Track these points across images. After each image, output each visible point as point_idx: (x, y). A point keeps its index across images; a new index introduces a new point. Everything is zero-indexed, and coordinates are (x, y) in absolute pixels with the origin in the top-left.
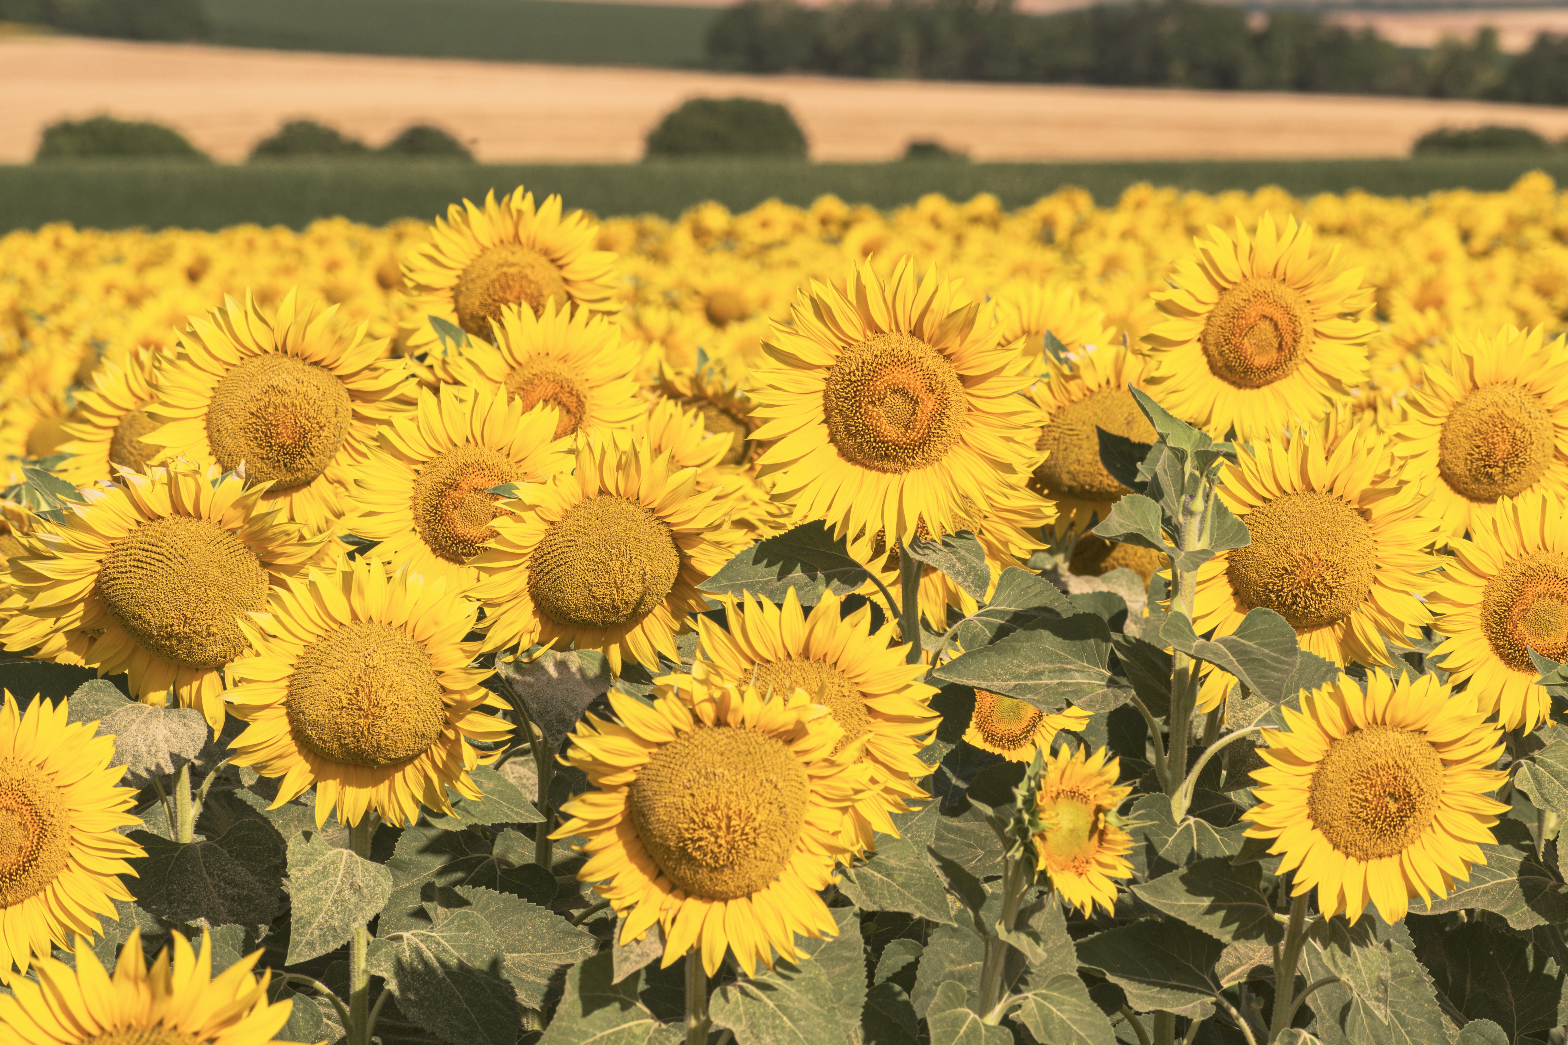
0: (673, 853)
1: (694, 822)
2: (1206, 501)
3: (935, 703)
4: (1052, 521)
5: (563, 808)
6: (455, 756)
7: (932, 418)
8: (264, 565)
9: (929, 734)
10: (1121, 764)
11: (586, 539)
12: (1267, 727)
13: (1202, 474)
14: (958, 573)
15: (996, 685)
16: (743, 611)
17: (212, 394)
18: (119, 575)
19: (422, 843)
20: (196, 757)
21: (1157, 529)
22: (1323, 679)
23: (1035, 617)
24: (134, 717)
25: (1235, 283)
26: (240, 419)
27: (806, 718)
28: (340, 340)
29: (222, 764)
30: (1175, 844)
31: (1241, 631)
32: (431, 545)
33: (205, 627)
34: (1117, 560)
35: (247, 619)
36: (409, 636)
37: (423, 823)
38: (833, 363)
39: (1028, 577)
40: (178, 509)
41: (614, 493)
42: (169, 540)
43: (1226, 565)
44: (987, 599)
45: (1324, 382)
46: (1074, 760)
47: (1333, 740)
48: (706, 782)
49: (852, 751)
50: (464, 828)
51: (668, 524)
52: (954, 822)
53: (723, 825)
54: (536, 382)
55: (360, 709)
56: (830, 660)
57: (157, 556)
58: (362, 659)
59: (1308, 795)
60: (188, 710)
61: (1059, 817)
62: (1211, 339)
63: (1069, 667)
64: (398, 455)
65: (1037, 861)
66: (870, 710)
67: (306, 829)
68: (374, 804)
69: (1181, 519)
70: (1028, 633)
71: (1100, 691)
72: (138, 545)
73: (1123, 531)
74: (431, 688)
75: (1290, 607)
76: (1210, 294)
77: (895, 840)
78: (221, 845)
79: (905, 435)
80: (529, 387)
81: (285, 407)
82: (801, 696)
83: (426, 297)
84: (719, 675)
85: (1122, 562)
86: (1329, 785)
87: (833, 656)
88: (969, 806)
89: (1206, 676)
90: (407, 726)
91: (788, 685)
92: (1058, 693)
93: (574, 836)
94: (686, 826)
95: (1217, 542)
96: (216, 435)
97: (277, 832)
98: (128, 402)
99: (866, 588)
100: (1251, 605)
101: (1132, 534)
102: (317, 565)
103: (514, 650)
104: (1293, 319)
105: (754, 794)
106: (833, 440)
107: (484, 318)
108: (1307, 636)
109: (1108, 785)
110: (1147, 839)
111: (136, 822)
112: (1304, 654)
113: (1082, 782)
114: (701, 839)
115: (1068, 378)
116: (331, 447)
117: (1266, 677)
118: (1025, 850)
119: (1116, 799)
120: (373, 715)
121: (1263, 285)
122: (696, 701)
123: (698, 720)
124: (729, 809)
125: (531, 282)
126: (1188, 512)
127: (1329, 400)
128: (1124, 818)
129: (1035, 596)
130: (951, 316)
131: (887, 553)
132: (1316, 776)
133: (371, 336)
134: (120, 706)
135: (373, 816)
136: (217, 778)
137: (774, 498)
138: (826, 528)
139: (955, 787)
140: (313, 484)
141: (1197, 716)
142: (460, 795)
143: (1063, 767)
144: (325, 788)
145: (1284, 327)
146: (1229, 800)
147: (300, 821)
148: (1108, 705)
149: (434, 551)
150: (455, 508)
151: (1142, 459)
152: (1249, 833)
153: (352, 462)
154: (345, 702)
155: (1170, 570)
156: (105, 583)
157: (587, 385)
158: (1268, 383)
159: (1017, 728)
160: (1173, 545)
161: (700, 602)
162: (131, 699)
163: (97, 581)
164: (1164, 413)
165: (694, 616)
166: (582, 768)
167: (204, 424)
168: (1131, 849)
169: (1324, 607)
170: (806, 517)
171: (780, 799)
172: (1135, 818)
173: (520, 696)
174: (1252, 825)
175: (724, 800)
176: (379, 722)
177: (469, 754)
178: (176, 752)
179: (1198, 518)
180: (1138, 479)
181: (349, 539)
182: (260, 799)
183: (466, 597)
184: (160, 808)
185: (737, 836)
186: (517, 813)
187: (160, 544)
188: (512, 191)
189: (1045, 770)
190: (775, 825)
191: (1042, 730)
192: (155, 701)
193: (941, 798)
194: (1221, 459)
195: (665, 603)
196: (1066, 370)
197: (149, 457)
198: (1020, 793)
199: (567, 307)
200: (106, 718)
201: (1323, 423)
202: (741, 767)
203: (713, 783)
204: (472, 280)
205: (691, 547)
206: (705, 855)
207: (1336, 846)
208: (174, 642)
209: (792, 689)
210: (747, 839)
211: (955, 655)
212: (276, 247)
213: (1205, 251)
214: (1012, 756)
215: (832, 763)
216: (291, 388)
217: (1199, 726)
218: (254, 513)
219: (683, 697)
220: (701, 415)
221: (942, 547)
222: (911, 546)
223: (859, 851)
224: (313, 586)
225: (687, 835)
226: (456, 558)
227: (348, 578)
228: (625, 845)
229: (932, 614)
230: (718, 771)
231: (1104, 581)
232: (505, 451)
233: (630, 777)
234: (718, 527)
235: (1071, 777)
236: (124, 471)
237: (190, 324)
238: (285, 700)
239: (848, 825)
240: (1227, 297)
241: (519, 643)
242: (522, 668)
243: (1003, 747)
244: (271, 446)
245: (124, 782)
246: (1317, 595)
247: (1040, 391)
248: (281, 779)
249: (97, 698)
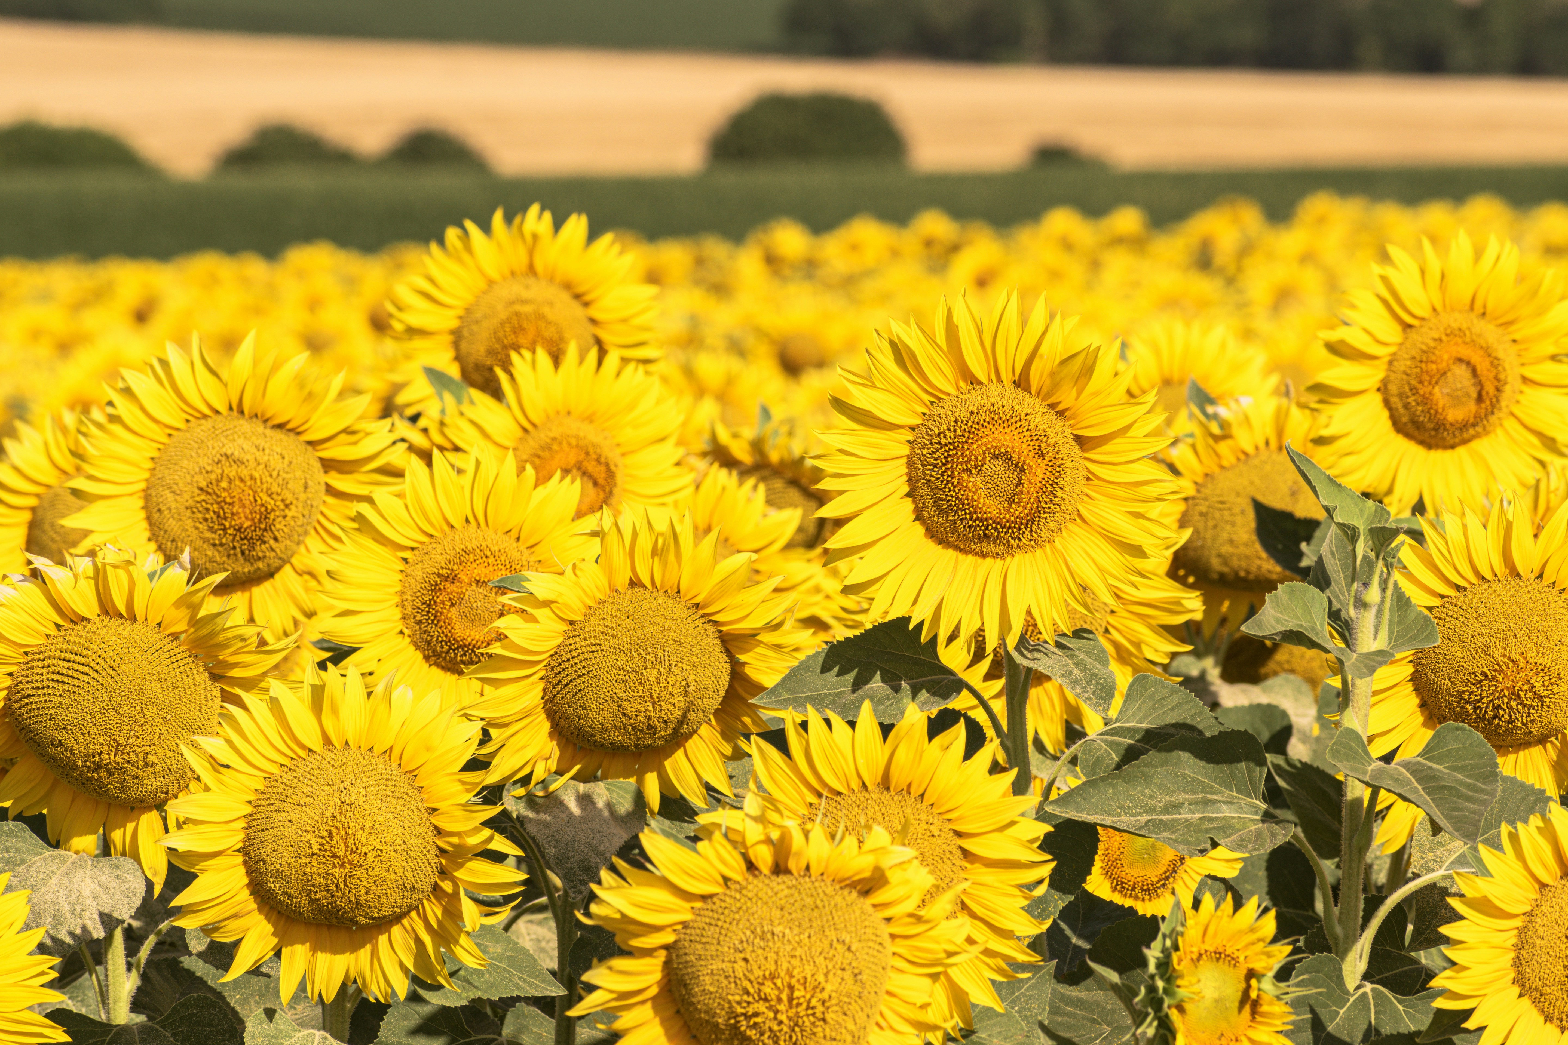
0: (722, 1032)
1: (748, 993)
2: (1384, 590)
3: (1047, 844)
4: (1198, 616)
5: (586, 977)
6: (453, 913)
7: (1042, 489)
8: (215, 677)
9: (1040, 882)
10: (1278, 918)
11: (614, 642)
12: (1461, 871)
13: (1377, 557)
14: (1075, 682)
15: (1124, 821)
16: (806, 731)
17: (150, 465)
18: (34, 692)
19: (414, 1021)
20: (131, 917)
21: (1322, 625)
22: (1531, 810)
23: (1172, 736)
24: (54, 868)
25: (1423, 319)
26: (186, 496)
27: (886, 863)
28: (310, 396)
29: (164, 926)
30: (1348, 1018)
31: (1428, 752)
32: (423, 651)
33: (141, 756)
34: (1279, 664)
35: (194, 745)
36: (395, 765)
37: (414, 998)
38: (920, 422)
39: (1164, 687)
40: (107, 609)
41: (648, 585)
42: (96, 648)
43: (1410, 669)
44: (1113, 713)
45: (1534, 440)
46: (1219, 913)
47: (1543, 886)
48: (762, 944)
49: (944, 903)
50: (465, 1003)
51: (716, 623)
52: (1073, 992)
53: (784, 997)
54: (555, 447)
55: (334, 856)
56: (916, 791)
57: (81, 668)
58: (337, 794)
59: (1513, 955)
60: (122, 859)
61: (1201, 984)
62: (1393, 389)
63: (1215, 797)
64: (381, 539)
65: (1174, 1038)
66: (966, 854)
67: (268, 1006)
68: (352, 975)
69: (1352, 612)
70: (1163, 755)
71: (1253, 828)
72: (58, 654)
73: (1280, 628)
74: (423, 830)
75: (1490, 722)
76: (1391, 333)
77: (998, 1014)
78: (163, 1027)
79: (1008, 511)
80: (546, 454)
81: (242, 480)
82: (879, 836)
83: (418, 343)
84: (778, 810)
85: (1286, 666)
86: (1539, 942)
87: (919, 786)
88: (1090, 973)
89: (1388, 808)
90: (393, 877)
91: (863, 822)
92: (1200, 831)
93: (602, 1010)
94: (737, 998)
95: (1398, 640)
96: (156, 516)
97: (233, 1009)
98: (49, 476)
99: (961, 702)
100: (1442, 719)
101: (1291, 631)
102: (283, 677)
103: (525, 781)
104: (1495, 363)
105: (822, 958)
106: (919, 517)
107: (491, 369)
108: (1512, 757)
109: (1261, 944)
110: (1313, 1011)
111: (57, 999)
112: (1506, 779)
113: (1229, 940)
114: (756, 1014)
115: (1217, 439)
116: (300, 530)
117: (1458, 810)
118: (1159, 1026)
119: (1272, 961)
120: (350, 863)
121: (1457, 320)
122: (749, 843)
123: (751, 866)
124: (792, 976)
125: (548, 323)
126: (1361, 604)
127: (1543, 464)
128: (1282, 985)
129: (1173, 709)
130: (1064, 362)
131: (991, 657)
132: (1522, 932)
133: (351, 391)
134: (36, 855)
135: (351, 989)
136: (157, 944)
137: (847, 590)
138: (911, 627)
139: (1076, 948)
140: (277, 576)
141: (1377, 858)
142: (460, 962)
143: (1206, 922)
144: (292, 955)
145: (1485, 372)
146: (1416, 962)
147: (261, 996)
148: (1263, 845)
149: (427, 658)
150: (453, 605)
151: (1308, 539)
152: (1440, 1003)
153: (324, 548)
154: (316, 848)
155: (1339, 677)
156: (16, 702)
157: (618, 451)
158: (1465, 442)
159: (1153, 874)
160: (1343, 645)
161: (757, 721)
162: (50, 845)
163: (7, 699)
164: (1331, 480)
165: (747, 737)
166: (608, 927)
167: (141, 503)
168: (1292, 1023)
169: (1533, 721)
170: (886, 613)
171: (854, 964)
172: (1298, 985)
173: (533, 838)
174: (1443, 992)
175: (785, 965)
176: (358, 872)
177: (469, 910)
178: (107, 911)
179: (1373, 611)
180: (1305, 563)
181: (322, 644)
182: (212, 969)
183: (466, 715)
184: (88, 981)
185: (801, 1010)
186: (530, 984)
187: (85, 652)
188: (524, 209)
189: (1183, 925)
190: (849, 996)
191: (1185, 876)
192: (80, 848)
193: (1055, 962)
194: (1402, 537)
195: (714, 722)
196: (1215, 429)
197: (75, 544)
198: (1153, 954)
199: (593, 353)
200: (18, 869)
201: (1531, 492)
202: (805, 924)
203: (771, 944)
204: (477, 322)
205: (745, 651)
206: (762, 1034)
207: (1548, 1019)
208: (103, 774)
209: (868, 827)
210: (814, 1015)
211: (1074, 783)
212: (245, 282)
213: (1385, 279)
214: (1145, 909)
215: (919, 919)
216: (249, 457)
217: (1380, 871)
218: (202, 613)
219: (735, 840)
220: (762, 488)
221: (1056, 650)
222: (1017, 648)
223: (953, 1028)
224: (275, 705)
225: (740, 1010)
226: (453, 667)
227: (318, 693)
228: (663, 1022)
229: (1048, 734)
230: (777, 930)
231: (1264, 690)
232: (514, 534)
233: (668, 938)
234: (778, 626)
235: (1215, 934)
236: (41, 563)
237: (123, 379)
238: (241, 845)
239: (940, 996)
240: (1413, 335)
241: (531, 773)
242: (536, 804)
243: (1136, 898)
244: (225, 529)
245: (42, 949)
246: (1524, 706)
247: (1181, 455)
248: (237, 944)
249: (9, 844)
